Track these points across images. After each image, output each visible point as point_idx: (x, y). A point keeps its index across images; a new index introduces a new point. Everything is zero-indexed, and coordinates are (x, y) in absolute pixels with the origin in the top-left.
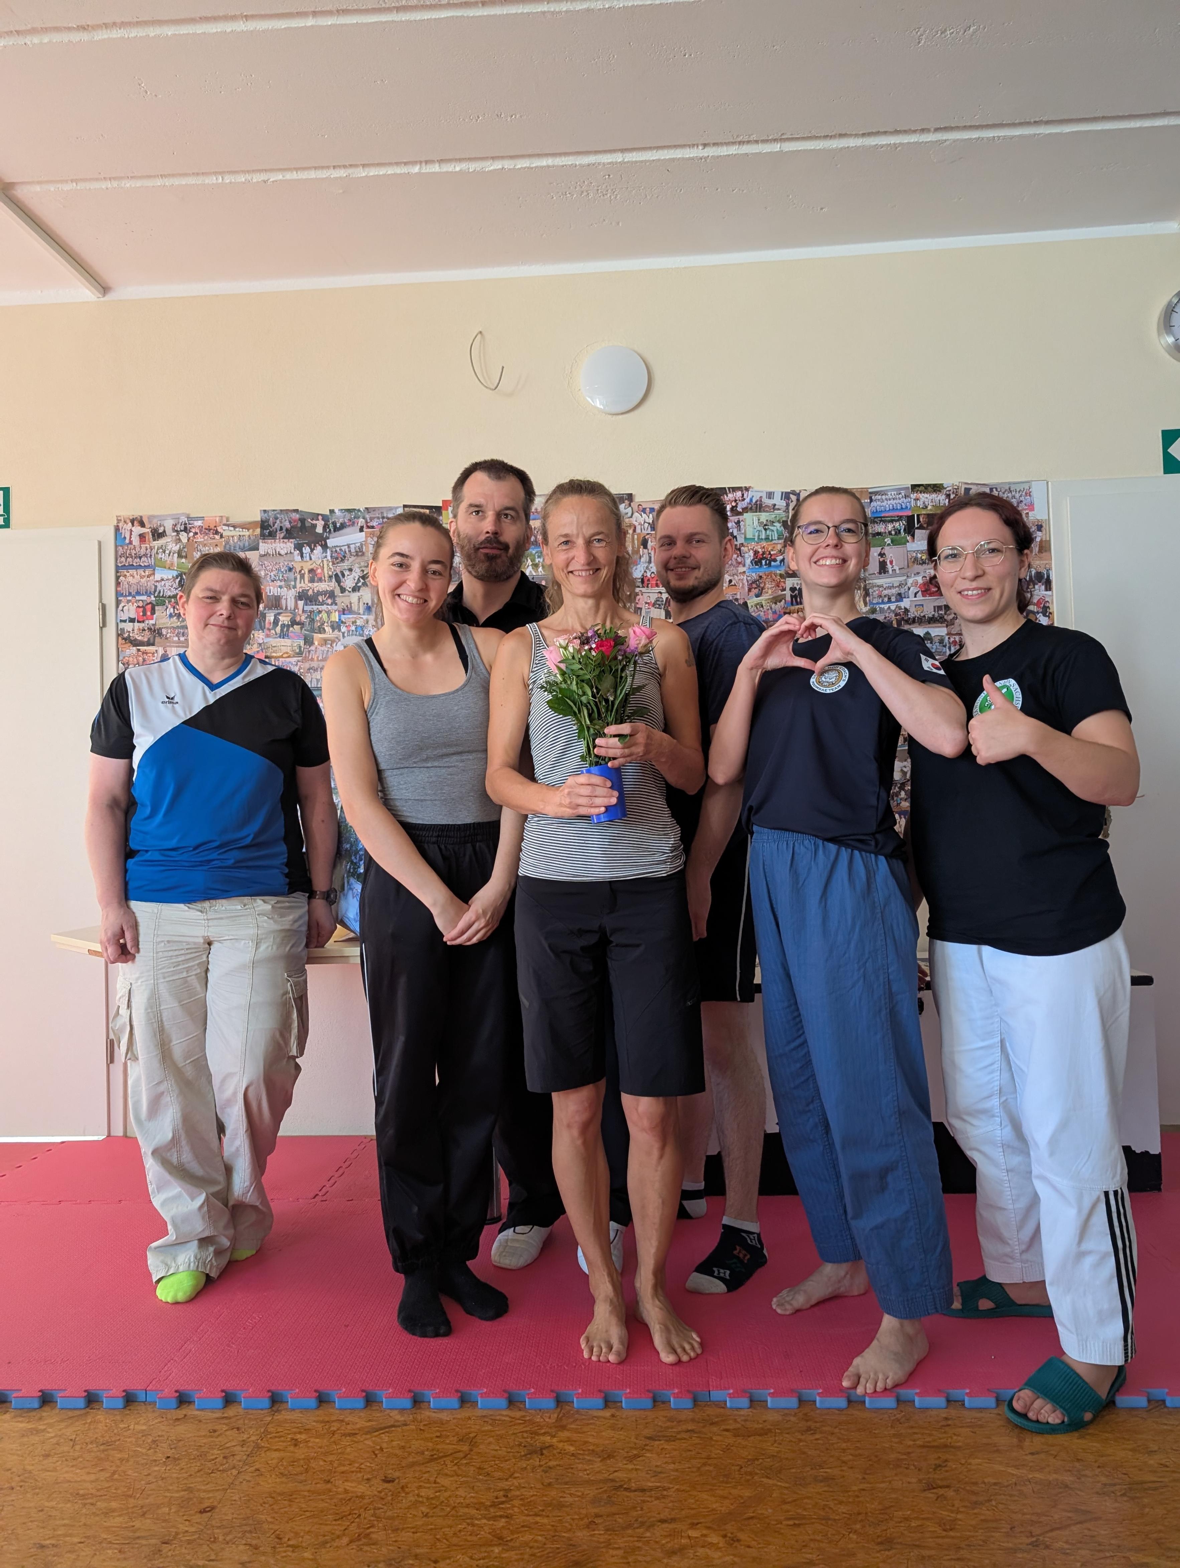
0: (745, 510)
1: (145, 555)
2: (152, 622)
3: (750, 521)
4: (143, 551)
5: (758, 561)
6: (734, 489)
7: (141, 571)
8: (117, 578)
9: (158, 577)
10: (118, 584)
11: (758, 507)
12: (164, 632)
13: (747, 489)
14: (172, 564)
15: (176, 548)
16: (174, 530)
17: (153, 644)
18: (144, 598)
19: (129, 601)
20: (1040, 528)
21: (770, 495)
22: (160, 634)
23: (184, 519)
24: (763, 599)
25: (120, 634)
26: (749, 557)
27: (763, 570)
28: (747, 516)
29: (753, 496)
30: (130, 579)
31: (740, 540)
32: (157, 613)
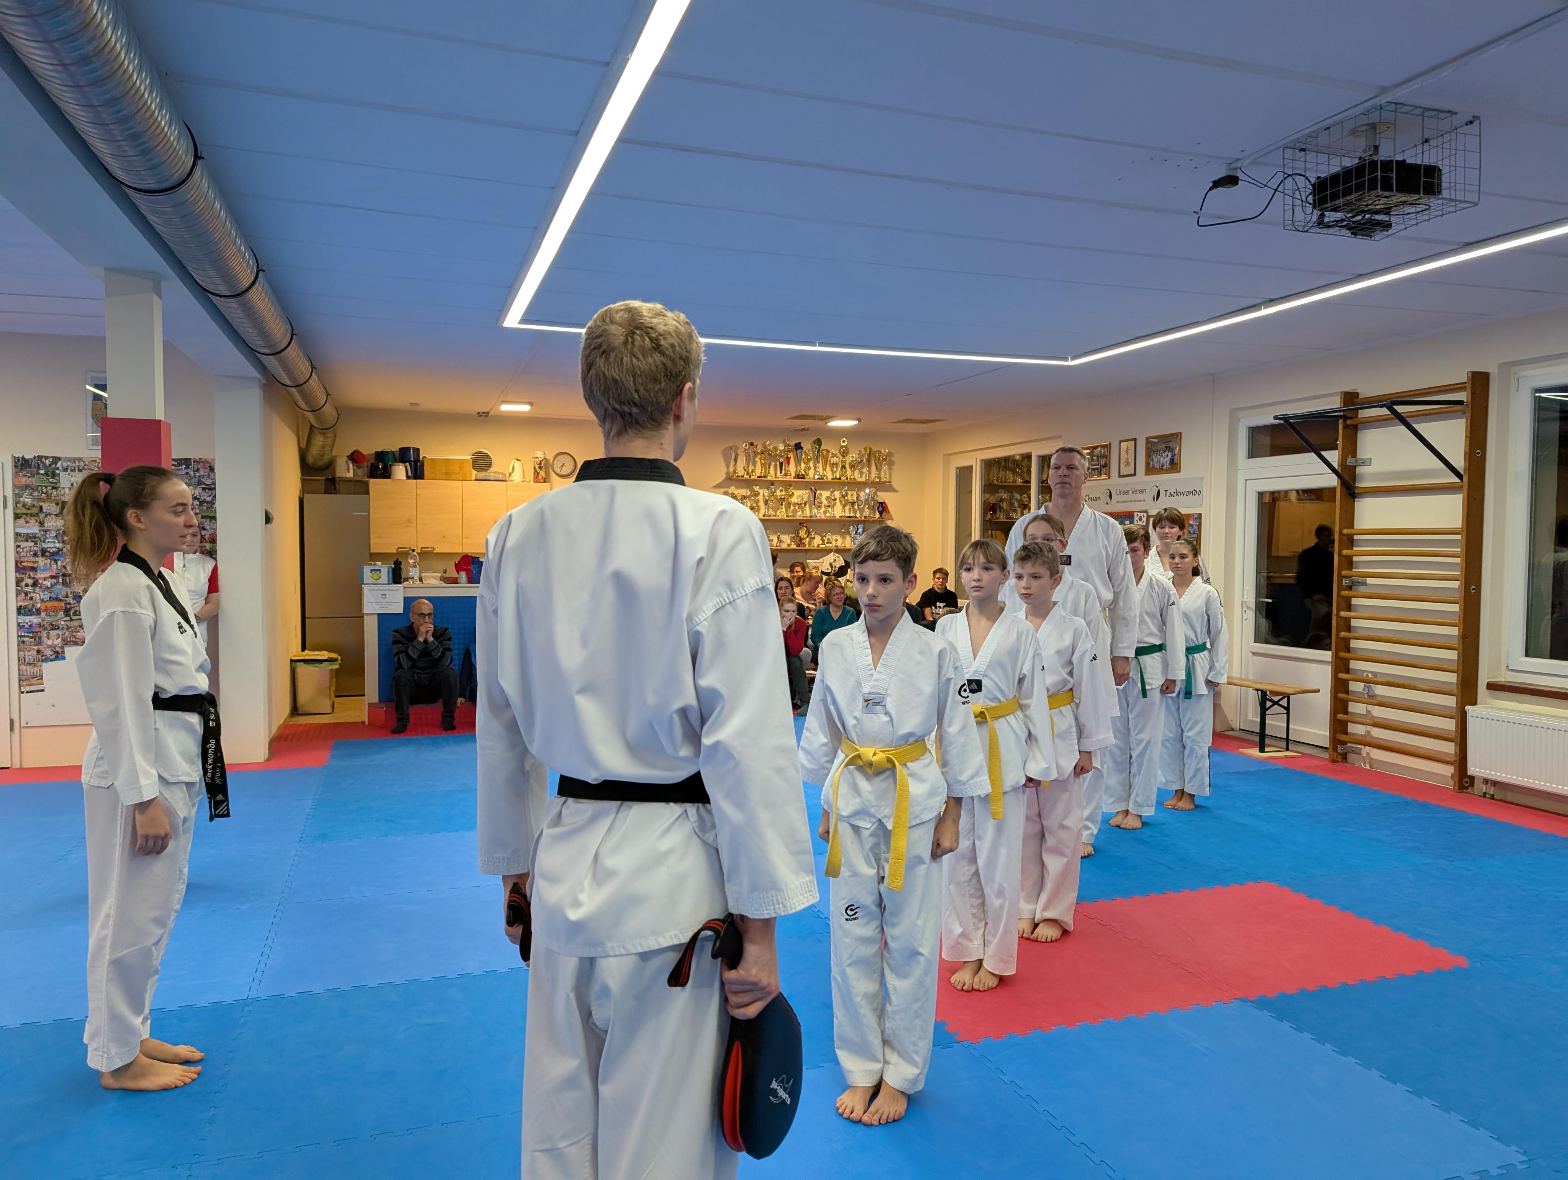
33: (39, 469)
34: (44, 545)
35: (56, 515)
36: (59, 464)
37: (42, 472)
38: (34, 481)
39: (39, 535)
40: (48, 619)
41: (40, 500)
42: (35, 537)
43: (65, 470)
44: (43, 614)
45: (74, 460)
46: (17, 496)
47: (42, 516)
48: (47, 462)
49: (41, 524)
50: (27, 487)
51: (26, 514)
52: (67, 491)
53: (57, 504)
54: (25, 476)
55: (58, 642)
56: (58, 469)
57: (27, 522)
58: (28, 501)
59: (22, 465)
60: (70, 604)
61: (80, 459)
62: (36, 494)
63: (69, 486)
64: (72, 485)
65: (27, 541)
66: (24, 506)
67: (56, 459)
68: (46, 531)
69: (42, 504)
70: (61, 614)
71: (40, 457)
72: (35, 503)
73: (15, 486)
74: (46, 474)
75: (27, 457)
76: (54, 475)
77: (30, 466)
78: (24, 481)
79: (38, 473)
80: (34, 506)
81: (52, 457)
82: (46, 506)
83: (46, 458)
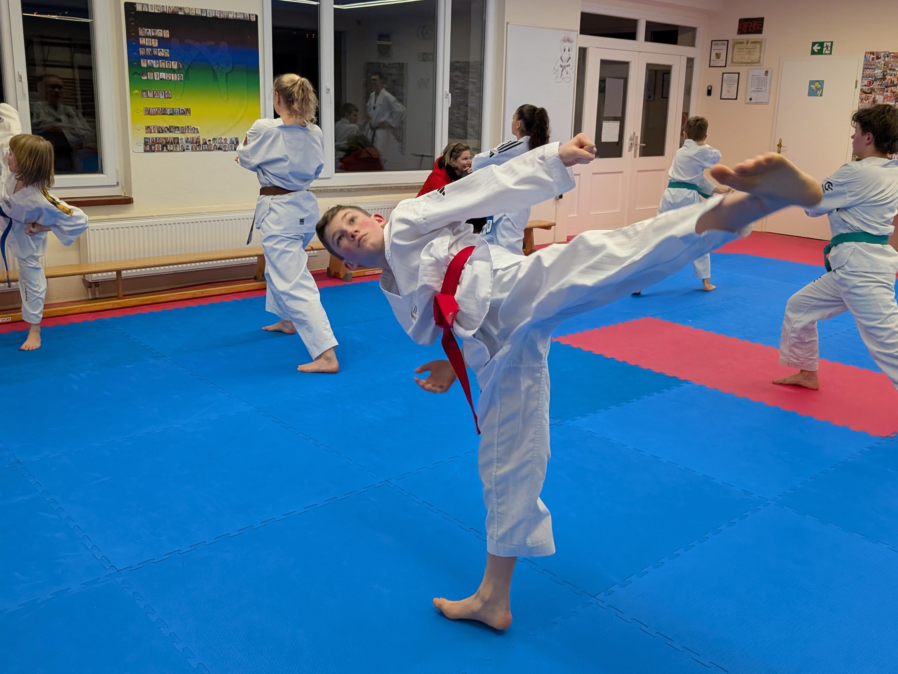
1: (873, 65)
2: (872, 87)
4: (872, 63)
7: (871, 70)
8: (863, 72)
9: (876, 72)
10: (863, 74)
12: (875, 90)
14: (881, 67)
15: (883, 63)
16: (884, 57)
17: (871, 94)
18: (870, 79)
19: (865, 80)
22: (874, 91)
23: (887, 53)
25: (861, 90)
30: (867, 72)
32: (874, 84)
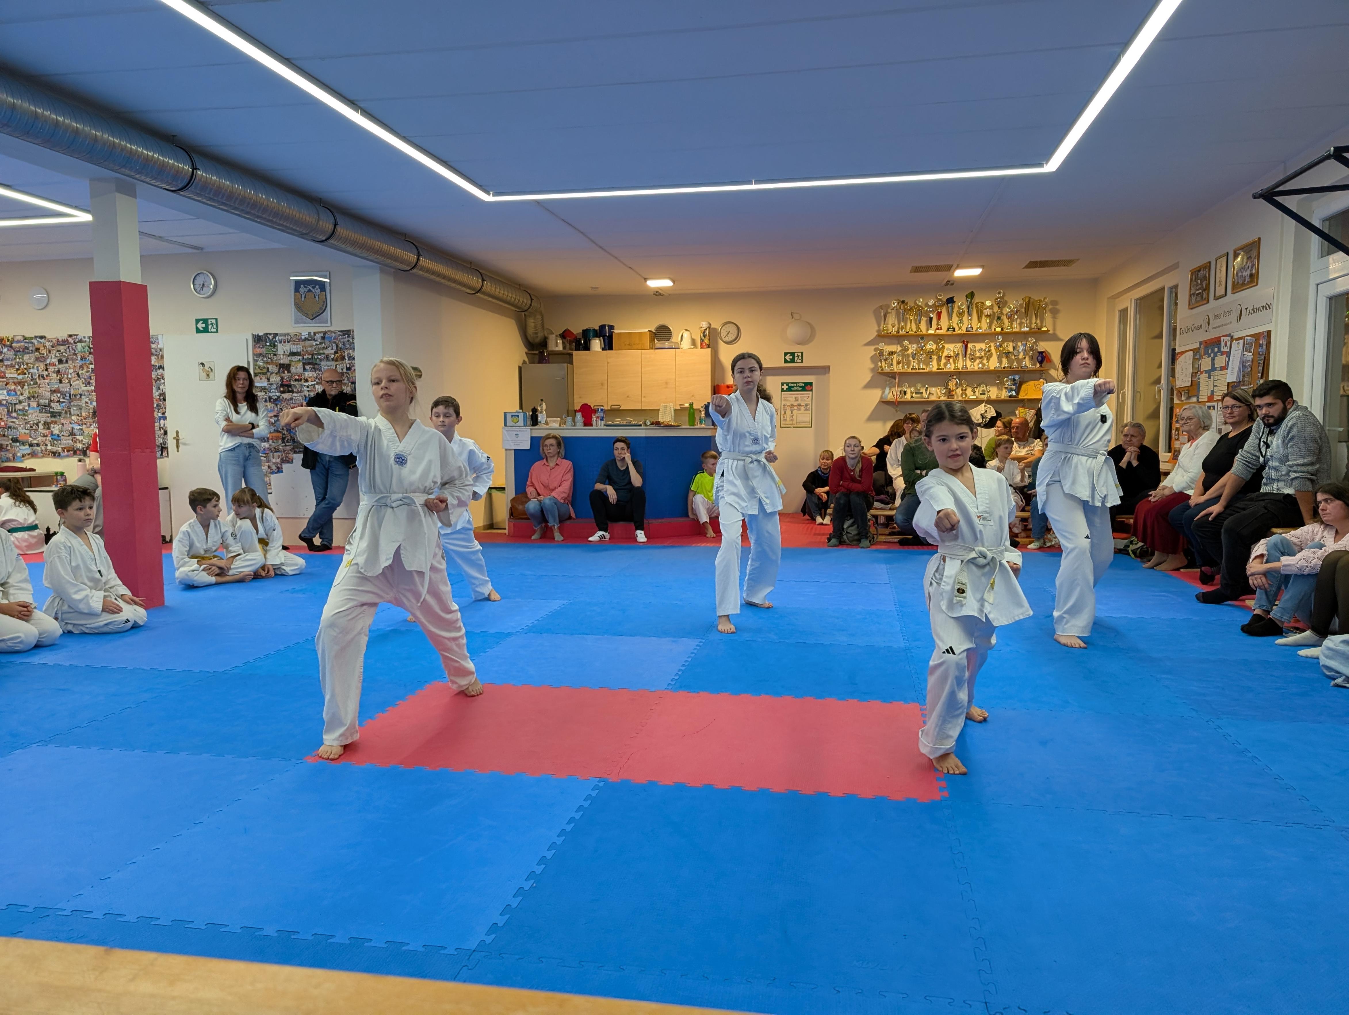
0: (78, 342)
3: (79, 346)
5: (82, 359)
6: (74, 335)
11: (81, 341)
13: (77, 335)
20: (161, 350)
21: (84, 337)
24: (84, 371)
26: (79, 357)
27: (83, 362)
28: (78, 344)
29: (79, 337)
31: (77, 352)
33: (266, 342)
34: (270, 394)
35: (276, 373)
36: (277, 338)
37: (268, 344)
38: (263, 351)
39: (267, 387)
40: (273, 445)
41: (268, 363)
42: (265, 389)
43: (280, 342)
44: (271, 441)
45: (284, 335)
46: (255, 361)
47: (269, 374)
48: (271, 337)
49: (268, 380)
50: (261, 354)
51: (260, 373)
52: (282, 356)
53: (276, 366)
54: (259, 347)
55: (279, 460)
56: (276, 342)
57: (261, 379)
58: (261, 364)
59: (258, 340)
60: (285, 434)
61: (288, 334)
62: (265, 359)
63: (283, 353)
64: (284, 352)
65: (261, 391)
66: (259, 368)
67: (276, 335)
68: (271, 385)
69: (268, 366)
70: (280, 441)
71: (267, 334)
72: (265, 365)
73: (254, 354)
74: (270, 345)
75: (260, 334)
76: (275, 346)
77: (262, 341)
78: (259, 351)
79: (266, 345)
80: (264, 368)
81: (274, 334)
82: (270, 367)
83: (270, 334)
